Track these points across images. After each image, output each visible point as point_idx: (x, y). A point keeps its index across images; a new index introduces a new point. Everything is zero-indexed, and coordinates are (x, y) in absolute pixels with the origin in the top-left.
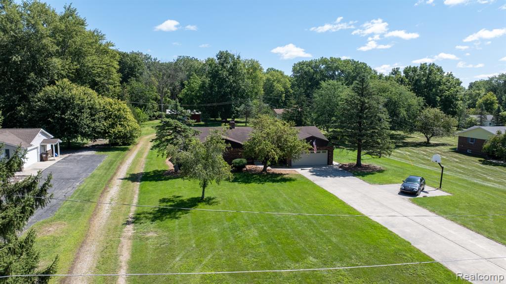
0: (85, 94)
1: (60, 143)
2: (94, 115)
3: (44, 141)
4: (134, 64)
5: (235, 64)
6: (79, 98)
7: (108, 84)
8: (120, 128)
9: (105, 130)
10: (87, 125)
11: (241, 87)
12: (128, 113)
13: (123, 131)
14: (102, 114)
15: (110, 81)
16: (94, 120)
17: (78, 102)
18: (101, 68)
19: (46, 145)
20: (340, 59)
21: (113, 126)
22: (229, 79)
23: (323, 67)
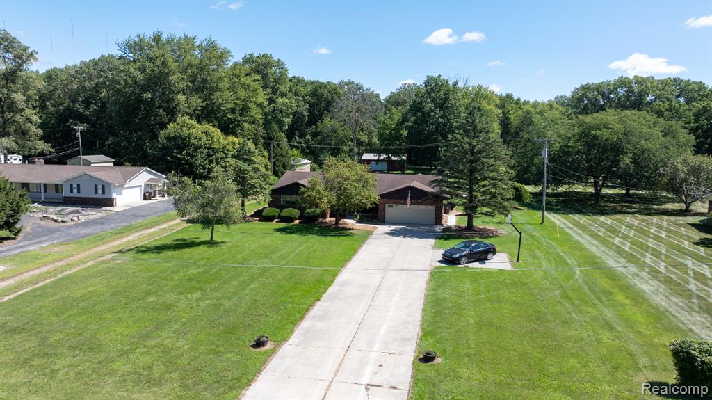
2: (212, 155)
3: (151, 180)
6: (196, 137)
16: (211, 161)
17: (194, 141)
22: (436, 113)
23: (622, 92)
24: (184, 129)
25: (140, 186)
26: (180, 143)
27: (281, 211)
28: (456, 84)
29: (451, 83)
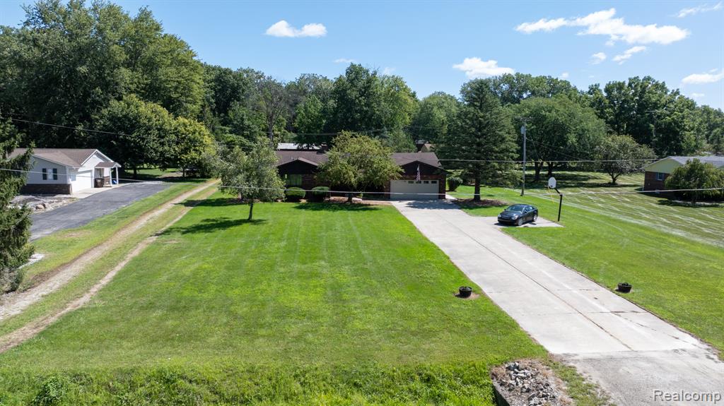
0: (153, 112)
1: (119, 168)
2: (163, 137)
3: (100, 164)
4: (238, 84)
5: (369, 81)
6: (146, 117)
7: (186, 102)
8: (193, 154)
9: (176, 157)
10: (154, 149)
11: (375, 113)
12: (206, 136)
13: (198, 158)
14: (173, 137)
15: (189, 99)
16: (163, 144)
17: (144, 121)
18: (177, 81)
19: (103, 169)
20: (530, 76)
21: (185, 151)
22: (360, 101)
23: (505, 87)
24: (132, 107)
25: (90, 171)
28: (375, 73)
29: (371, 72)
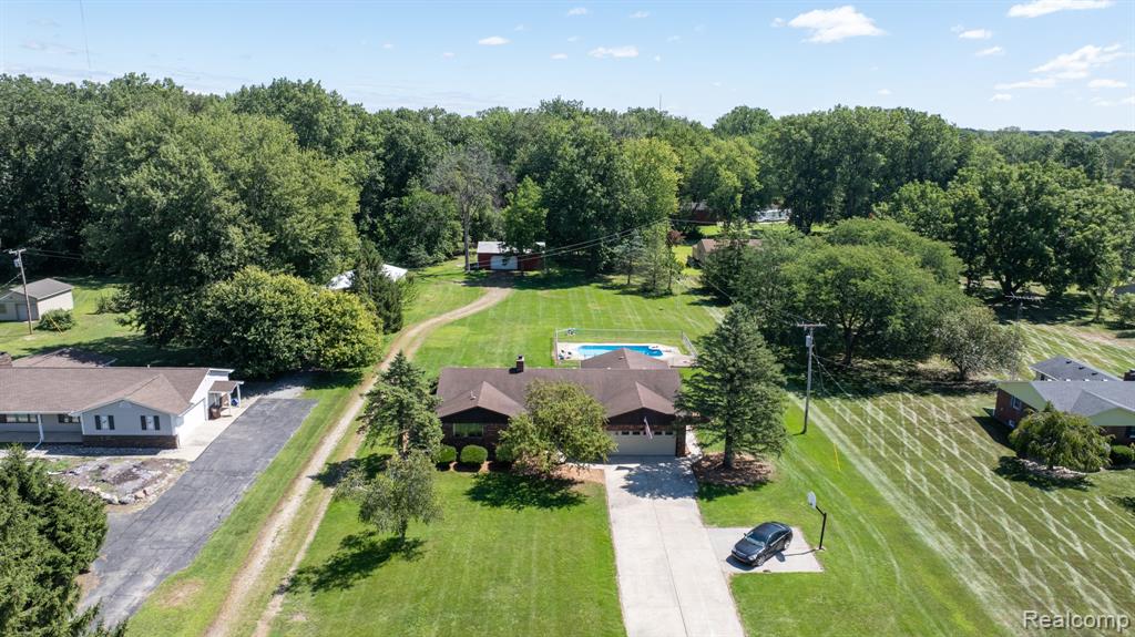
3: (216, 384)
6: (272, 303)
8: (343, 347)
13: (349, 352)
17: (269, 311)
21: (332, 343)
22: (595, 191)
25: (204, 400)
26: (248, 314)
27: (459, 450)
